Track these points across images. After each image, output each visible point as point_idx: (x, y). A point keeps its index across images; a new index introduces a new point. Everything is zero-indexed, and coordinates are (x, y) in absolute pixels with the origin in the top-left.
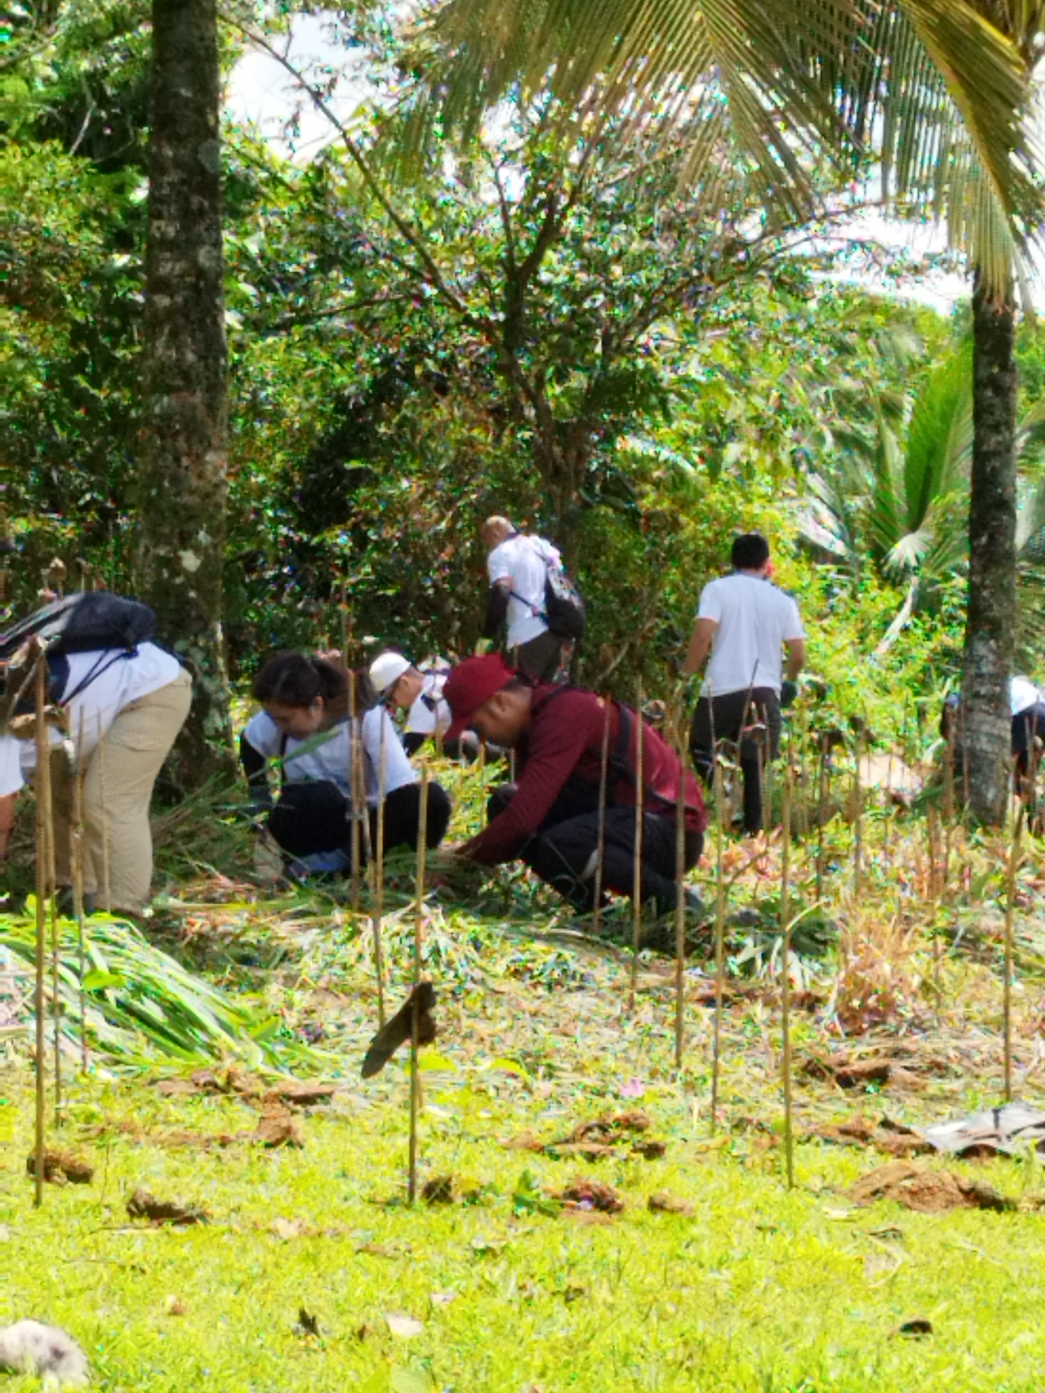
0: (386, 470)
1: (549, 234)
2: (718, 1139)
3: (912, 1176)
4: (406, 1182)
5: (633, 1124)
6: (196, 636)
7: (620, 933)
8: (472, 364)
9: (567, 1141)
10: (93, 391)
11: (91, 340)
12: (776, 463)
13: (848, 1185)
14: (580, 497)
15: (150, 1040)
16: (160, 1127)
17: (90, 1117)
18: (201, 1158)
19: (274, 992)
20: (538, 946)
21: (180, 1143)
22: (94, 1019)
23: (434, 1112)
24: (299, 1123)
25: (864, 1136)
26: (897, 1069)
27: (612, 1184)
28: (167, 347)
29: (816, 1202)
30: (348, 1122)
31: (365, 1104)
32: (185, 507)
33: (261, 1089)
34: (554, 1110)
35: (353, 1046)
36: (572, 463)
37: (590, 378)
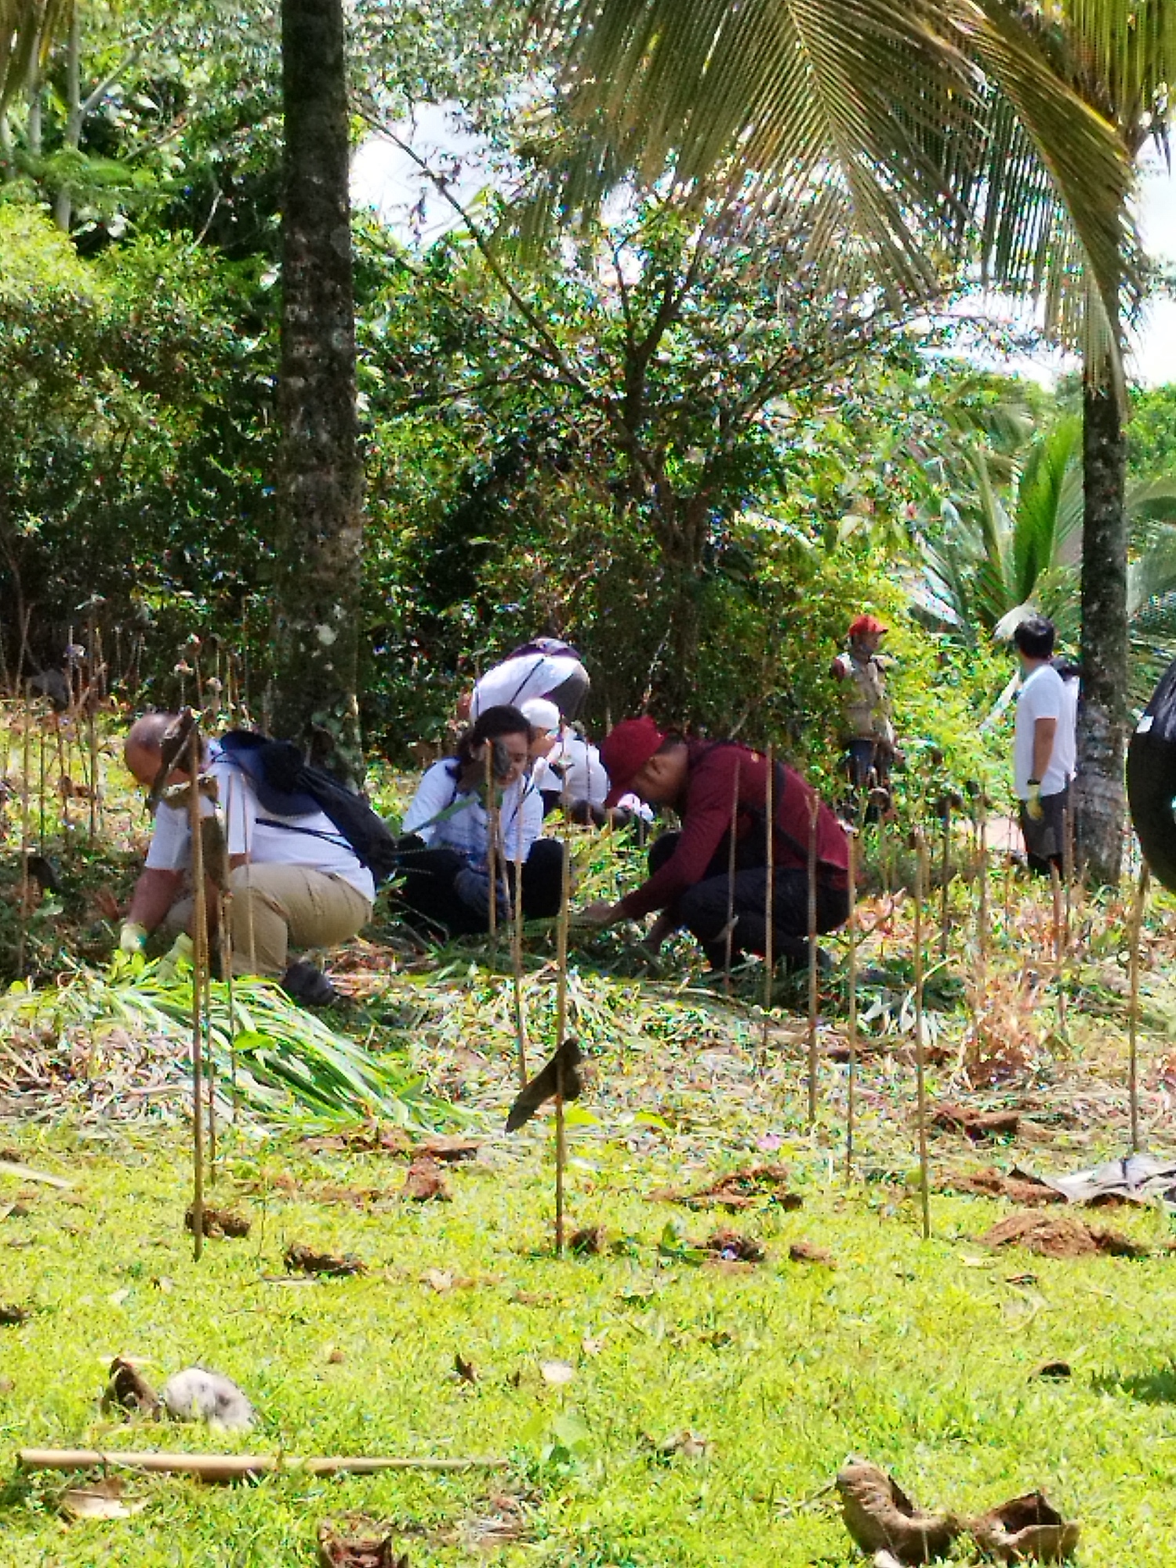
0: (510, 545)
1: (668, 314)
2: (853, 1191)
3: (1043, 1225)
4: (552, 1234)
5: (771, 1177)
6: (333, 707)
7: (751, 992)
8: (593, 441)
9: (707, 1194)
10: (225, 472)
11: (223, 424)
12: (890, 536)
13: (982, 1233)
14: (698, 569)
15: (298, 1099)
16: (312, 1182)
17: (247, 1173)
18: (354, 1211)
19: (417, 1052)
20: (671, 1005)
21: (330, 1198)
22: (245, 1080)
23: (579, 1165)
24: (445, 1177)
25: (996, 1186)
26: (1025, 1121)
27: (754, 1234)
28: (302, 427)
29: (953, 1249)
30: (492, 1175)
31: (509, 1158)
32: (320, 582)
33: (407, 1145)
34: (692, 1162)
35: (496, 1103)
36: (691, 537)
37: (709, 454)
